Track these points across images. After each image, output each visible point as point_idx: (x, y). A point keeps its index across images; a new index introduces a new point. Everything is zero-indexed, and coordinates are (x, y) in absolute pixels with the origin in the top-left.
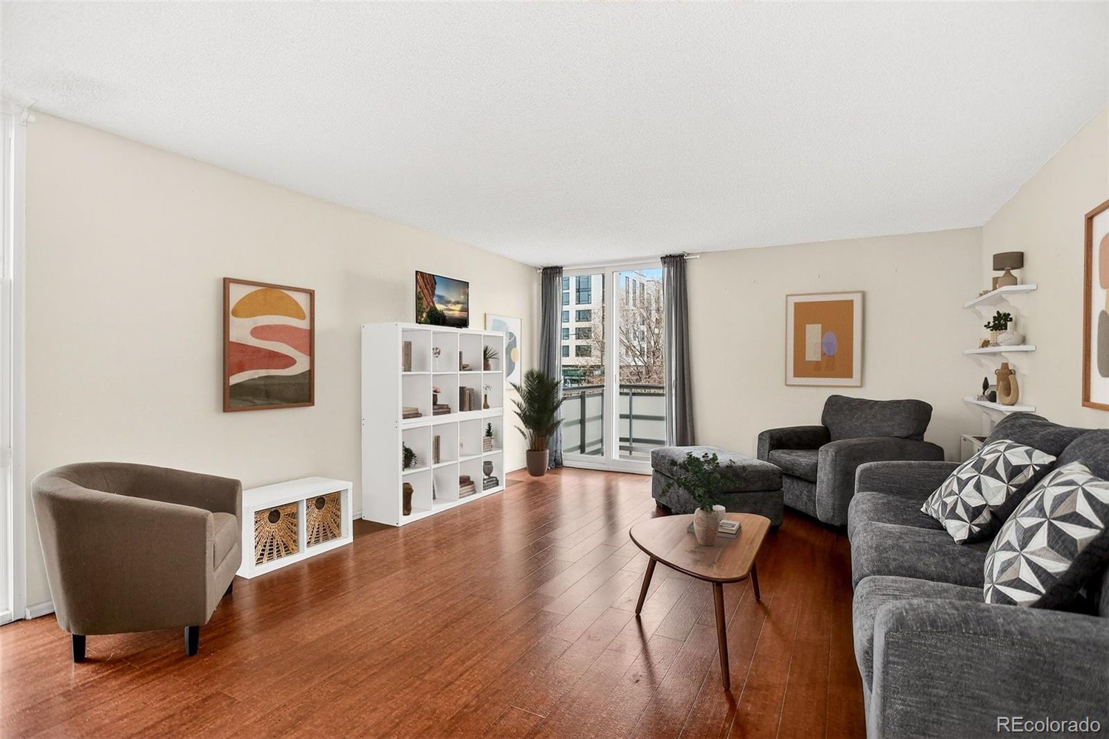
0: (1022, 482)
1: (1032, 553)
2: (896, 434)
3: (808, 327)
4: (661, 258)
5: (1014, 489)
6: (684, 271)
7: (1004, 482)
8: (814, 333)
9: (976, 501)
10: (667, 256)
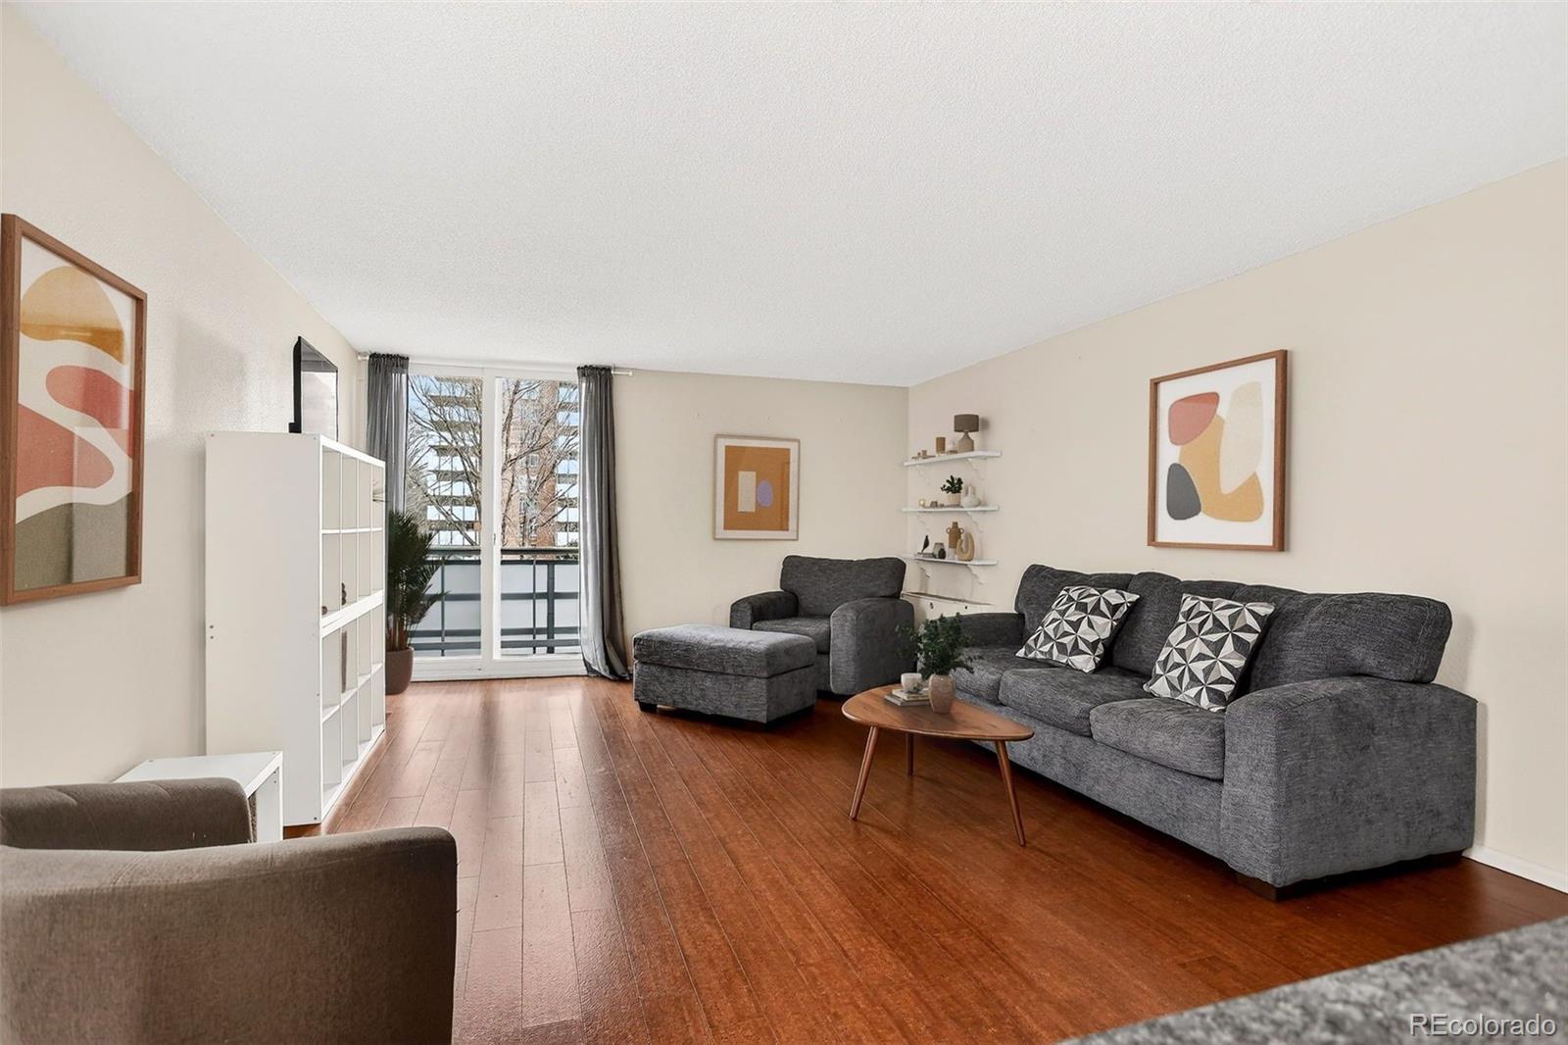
0: (1120, 617)
1: (1224, 657)
2: (882, 593)
3: (742, 474)
4: (579, 368)
5: (1115, 623)
6: (611, 389)
7: (1105, 616)
8: (747, 480)
9: (1092, 638)
10: (586, 366)
